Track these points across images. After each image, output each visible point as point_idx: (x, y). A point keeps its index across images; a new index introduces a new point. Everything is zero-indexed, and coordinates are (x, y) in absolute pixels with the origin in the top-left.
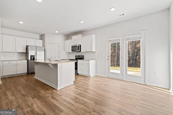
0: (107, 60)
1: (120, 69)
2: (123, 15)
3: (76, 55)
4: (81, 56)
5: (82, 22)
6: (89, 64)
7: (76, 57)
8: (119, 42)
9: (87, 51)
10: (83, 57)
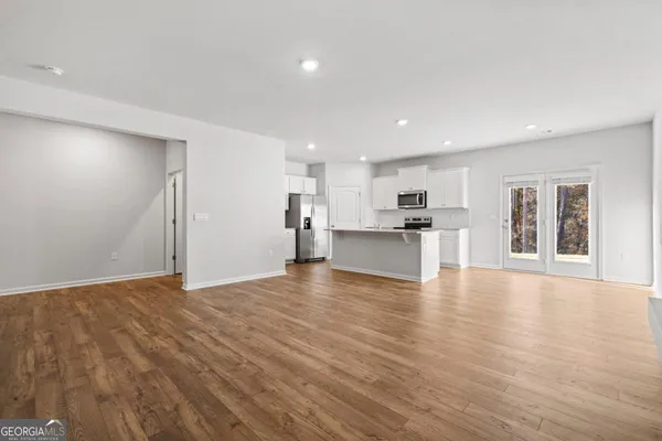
0: (501, 229)
2: (549, 131)
3: (407, 217)
4: (425, 220)
6: (457, 237)
7: (408, 222)
9: (446, 207)
10: (429, 222)
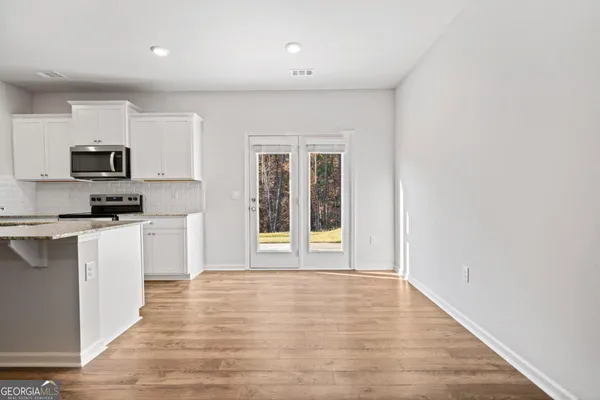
0: (247, 212)
1: (289, 239)
2: (309, 73)
4: (130, 199)
5: (160, 52)
6: (184, 229)
7: (97, 203)
8: (286, 153)
9: (166, 177)
10: (138, 202)
